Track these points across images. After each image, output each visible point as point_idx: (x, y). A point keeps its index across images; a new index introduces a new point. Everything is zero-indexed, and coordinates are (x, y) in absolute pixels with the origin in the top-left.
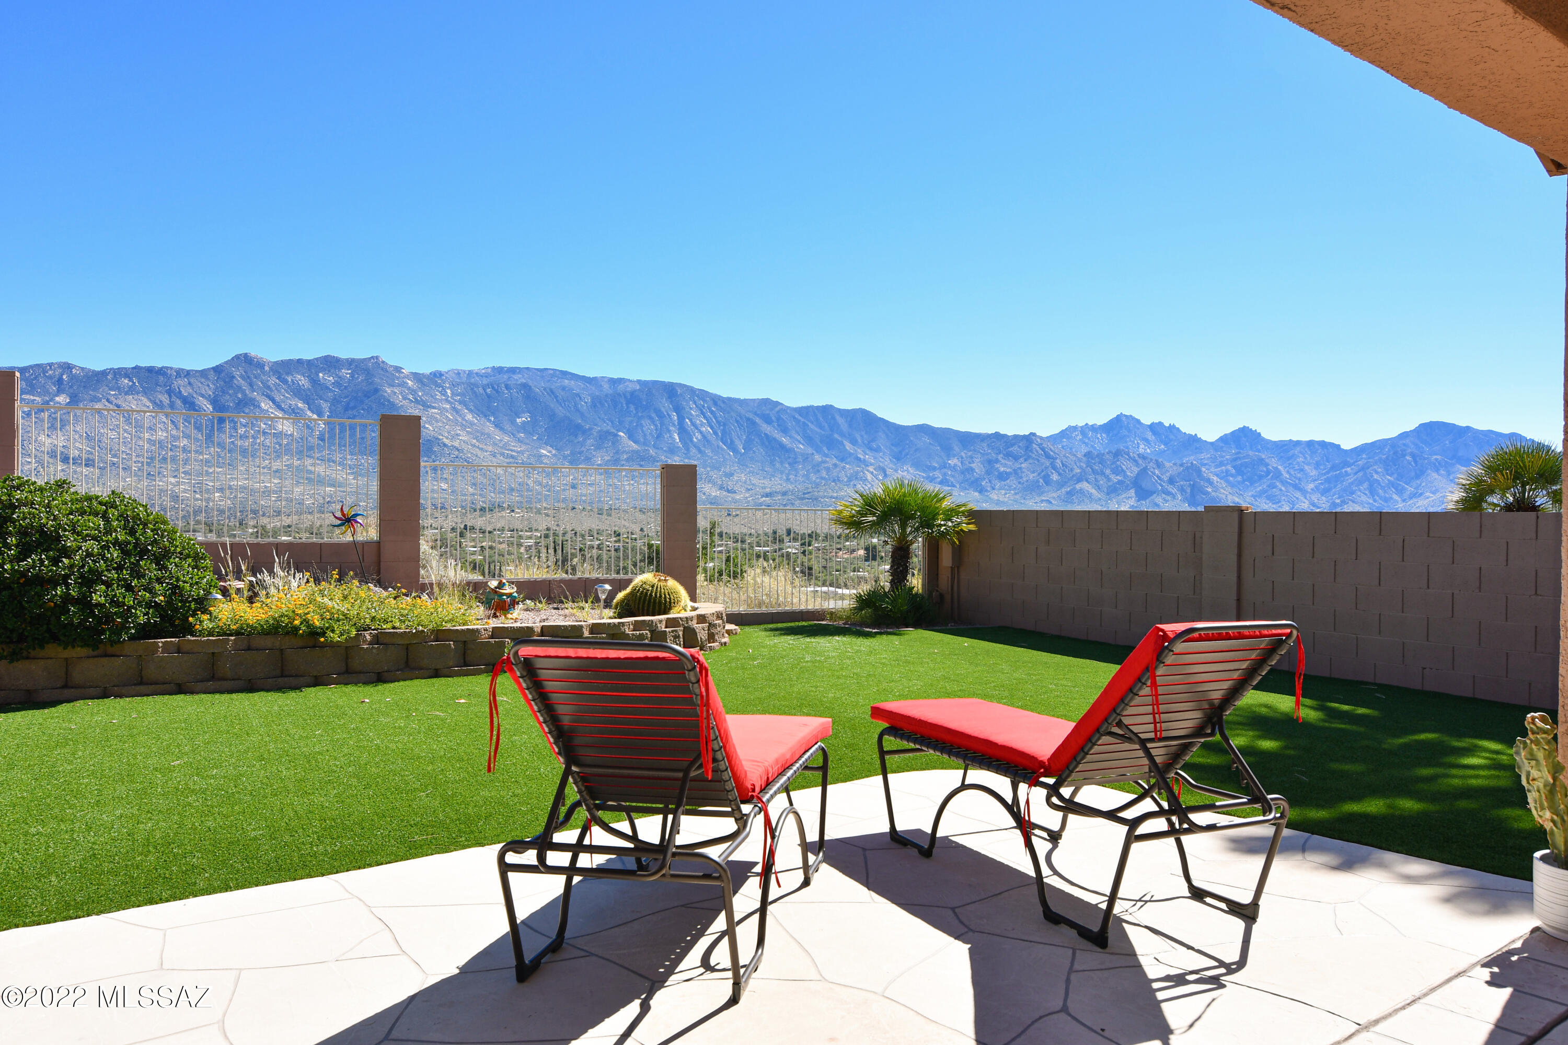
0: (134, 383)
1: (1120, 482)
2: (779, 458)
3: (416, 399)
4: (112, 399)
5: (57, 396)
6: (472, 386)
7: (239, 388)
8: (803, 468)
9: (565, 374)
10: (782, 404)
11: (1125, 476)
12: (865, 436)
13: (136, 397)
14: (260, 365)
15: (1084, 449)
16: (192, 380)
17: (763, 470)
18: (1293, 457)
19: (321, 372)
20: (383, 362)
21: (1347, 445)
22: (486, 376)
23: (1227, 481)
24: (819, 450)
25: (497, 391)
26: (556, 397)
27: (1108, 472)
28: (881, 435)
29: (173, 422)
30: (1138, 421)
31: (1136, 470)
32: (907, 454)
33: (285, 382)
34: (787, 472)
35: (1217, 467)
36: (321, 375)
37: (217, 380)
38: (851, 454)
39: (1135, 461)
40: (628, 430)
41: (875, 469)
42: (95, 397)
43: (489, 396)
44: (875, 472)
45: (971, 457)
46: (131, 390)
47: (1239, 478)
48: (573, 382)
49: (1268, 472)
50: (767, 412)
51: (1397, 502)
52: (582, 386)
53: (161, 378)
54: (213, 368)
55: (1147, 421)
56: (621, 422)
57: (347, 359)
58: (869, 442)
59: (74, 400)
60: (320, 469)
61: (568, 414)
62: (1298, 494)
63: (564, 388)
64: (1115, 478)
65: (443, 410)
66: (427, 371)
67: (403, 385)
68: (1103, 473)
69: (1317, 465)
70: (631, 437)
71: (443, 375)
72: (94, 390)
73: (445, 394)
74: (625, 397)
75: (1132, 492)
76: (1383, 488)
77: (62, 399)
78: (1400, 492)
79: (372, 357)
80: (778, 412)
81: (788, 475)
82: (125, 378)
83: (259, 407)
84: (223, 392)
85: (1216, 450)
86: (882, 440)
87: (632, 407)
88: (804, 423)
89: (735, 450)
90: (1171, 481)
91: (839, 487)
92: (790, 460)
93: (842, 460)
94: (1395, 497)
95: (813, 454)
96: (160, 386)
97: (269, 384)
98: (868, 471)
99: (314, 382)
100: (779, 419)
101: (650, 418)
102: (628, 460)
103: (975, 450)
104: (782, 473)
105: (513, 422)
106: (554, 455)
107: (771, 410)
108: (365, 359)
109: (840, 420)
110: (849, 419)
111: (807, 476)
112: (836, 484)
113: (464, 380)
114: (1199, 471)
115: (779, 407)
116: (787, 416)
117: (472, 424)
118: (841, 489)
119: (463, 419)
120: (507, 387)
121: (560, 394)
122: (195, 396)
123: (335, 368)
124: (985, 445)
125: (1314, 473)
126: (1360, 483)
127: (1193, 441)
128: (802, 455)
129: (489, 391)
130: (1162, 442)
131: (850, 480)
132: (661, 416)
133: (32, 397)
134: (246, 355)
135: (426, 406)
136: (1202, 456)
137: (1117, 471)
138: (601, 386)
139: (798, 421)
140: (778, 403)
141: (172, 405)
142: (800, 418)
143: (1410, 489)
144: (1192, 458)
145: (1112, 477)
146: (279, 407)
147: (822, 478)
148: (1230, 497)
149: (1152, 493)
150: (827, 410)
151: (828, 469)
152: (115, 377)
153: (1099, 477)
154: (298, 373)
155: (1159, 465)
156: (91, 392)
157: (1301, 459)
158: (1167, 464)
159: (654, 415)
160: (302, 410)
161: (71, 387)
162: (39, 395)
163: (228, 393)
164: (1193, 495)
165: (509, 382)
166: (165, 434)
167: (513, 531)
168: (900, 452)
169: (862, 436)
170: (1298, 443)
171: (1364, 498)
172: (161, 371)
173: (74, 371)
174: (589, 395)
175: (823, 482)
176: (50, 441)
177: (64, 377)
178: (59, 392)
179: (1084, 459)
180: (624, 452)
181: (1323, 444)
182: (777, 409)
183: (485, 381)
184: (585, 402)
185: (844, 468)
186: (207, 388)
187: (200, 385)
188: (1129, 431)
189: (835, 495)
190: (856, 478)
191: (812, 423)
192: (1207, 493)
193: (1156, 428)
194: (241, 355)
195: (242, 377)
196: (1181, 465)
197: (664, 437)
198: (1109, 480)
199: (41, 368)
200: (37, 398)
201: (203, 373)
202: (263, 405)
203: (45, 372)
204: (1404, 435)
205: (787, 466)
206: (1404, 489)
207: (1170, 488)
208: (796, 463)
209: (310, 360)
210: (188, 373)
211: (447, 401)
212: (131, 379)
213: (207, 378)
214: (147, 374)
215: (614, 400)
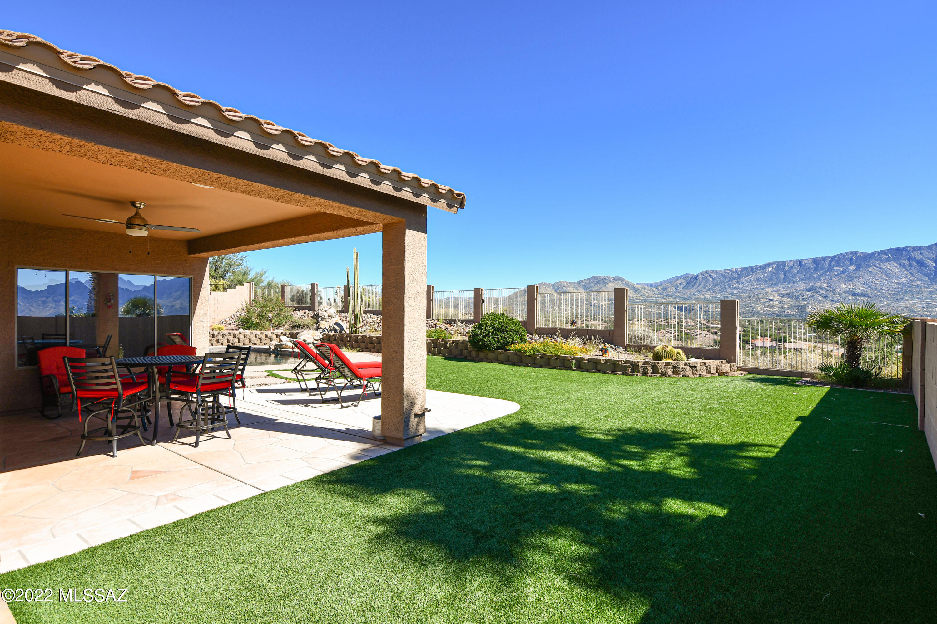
0: (889, 257)
4: (878, 265)
5: (850, 266)
13: (890, 263)
16: (922, 252)
29: (911, 273)
42: (868, 265)
46: (888, 260)
53: (904, 253)
59: (858, 267)
72: (868, 262)
77: (852, 267)
82: (884, 255)
96: (904, 256)
122: (924, 259)
133: (838, 268)
141: (910, 265)
152: (879, 255)
156: (866, 263)
161: (857, 262)
162: (841, 267)
166: (906, 280)
172: (904, 249)
173: (858, 254)
176: (846, 286)
177: (853, 258)
178: (851, 264)
186: (931, 254)
187: (927, 253)
199: (843, 255)
201: (929, 247)
203: (844, 256)
210: (920, 248)
212: (887, 255)
213: (932, 250)
214: (896, 252)
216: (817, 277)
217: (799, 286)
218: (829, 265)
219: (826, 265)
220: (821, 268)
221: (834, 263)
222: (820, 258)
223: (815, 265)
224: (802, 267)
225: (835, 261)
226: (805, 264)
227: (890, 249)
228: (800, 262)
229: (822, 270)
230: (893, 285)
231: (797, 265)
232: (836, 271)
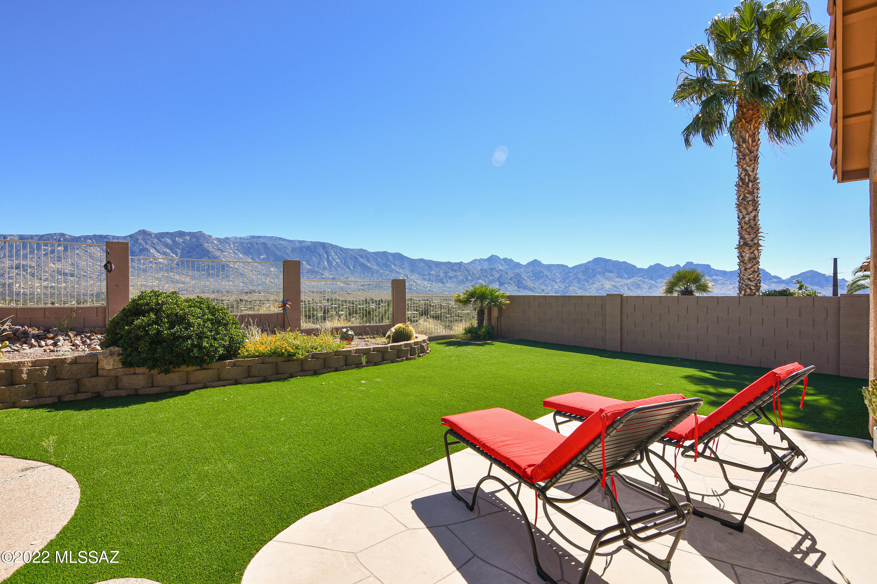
0: (93, 242)
1: (493, 280)
2: (367, 271)
3: (218, 249)
4: (84, 248)
6: (242, 244)
7: (141, 244)
8: (376, 275)
9: (280, 239)
11: (495, 277)
12: (399, 263)
13: (94, 247)
14: (150, 234)
15: (480, 268)
17: (360, 276)
18: (552, 270)
20: (204, 233)
21: (570, 266)
22: (248, 239)
23: (530, 279)
24: (382, 268)
25: (252, 246)
26: (277, 248)
27: (488, 276)
28: (406, 263)
30: (499, 257)
31: (498, 275)
32: (415, 270)
33: (161, 241)
35: (526, 274)
36: (177, 238)
38: (394, 270)
39: (498, 272)
40: (307, 261)
42: (76, 247)
43: (249, 247)
45: (439, 271)
46: (92, 245)
47: (534, 278)
48: (284, 242)
49: (544, 275)
50: (362, 254)
51: (587, 285)
52: (288, 243)
53: (105, 240)
54: (129, 236)
55: (502, 257)
56: (303, 258)
57: (188, 232)
58: (401, 265)
59: (66, 249)
60: (177, 277)
61: (282, 255)
62: (554, 283)
63: (280, 244)
64: (491, 278)
65: (229, 253)
66: (223, 237)
67: (213, 243)
68: (487, 276)
69: (560, 273)
70: (308, 264)
71: (229, 239)
72: (75, 244)
73: (230, 246)
74: (305, 248)
75: (497, 283)
76: (582, 281)
77: (60, 248)
78: (588, 282)
79: (199, 232)
80: (366, 254)
81: (370, 278)
82: (89, 240)
83: (150, 252)
84: (134, 245)
85: (526, 268)
86: (406, 265)
87: (308, 252)
88: (376, 258)
89: (349, 269)
90: (511, 279)
92: (371, 272)
93: (391, 272)
94: (586, 284)
95: (380, 270)
97: (154, 242)
99: (174, 241)
100: (366, 256)
101: (316, 256)
102: (307, 272)
103: (440, 268)
104: (368, 277)
105: (259, 258)
106: (277, 271)
109: (390, 257)
111: (378, 279)
113: (238, 241)
114: (520, 276)
115: (366, 252)
117: (242, 258)
119: (238, 256)
120: (257, 244)
121: (279, 246)
123: (183, 236)
124: (444, 266)
125: (559, 276)
126: (574, 279)
127: (518, 264)
128: (376, 270)
129: (249, 245)
130: (507, 265)
132: (319, 254)
134: (144, 230)
135: (222, 251)
136: (521, 270)
137: (492, 275)
139: (374, 257)
140: (366, 250)
143: (591, 281)
144: (518, 270)
145: (490, 277)
146: (158, 252)
148: (531, 285)
149: (504, 283)
150: (385, 253)
151: (385, 276)
152: (85, 239)
153: (485, 278)
154: (167, 238)
155: (507, 273)
156: (74, 246)
157: (555, 271)
158: (509, 273)
159: (317, 255)
160: (168, 253)
161: (65, 243)
164: (518, 284)
165: (257, 242)
167: (260, 301)
168: (413, 269)
170: (554, 265)
171: (576, 284)
173: (66, 237)
174: (290, 247)
177: (61, 239)
178: (59, 245)
179: (480, 271)
180: (305, 269)
181: (562, 265)
183: (247, 241)
184: (289, 250)
185: (392, 275)
188: (496, 261)
192: (523, 283)
193: (505, 260)
195: (142, 239)
196: (514, 273)
197: (321, 264)
198: (489, 279)
202: (151, 251)
203: (52, 237)
204: (589, 262)
205: (370, 274)
206: (589, 281)
207: (510, 282)
208: (373, 273)
209: (172, 233)
210: (118, 238)
211: (231, 249)
214: (99, 238)
215: (301, 249)
217: (4, 262)
218: (37, 244)
219: (34, 243)
220: (28, 246)
221: (42, 242)
222: (27, 235)
223: (21, 242)
224: (7, 243)
225: (44, 240)
226: (10, 240)
227: (94, 235)
228: (4, 237)
230: (97, 267)
232: (44, 251)
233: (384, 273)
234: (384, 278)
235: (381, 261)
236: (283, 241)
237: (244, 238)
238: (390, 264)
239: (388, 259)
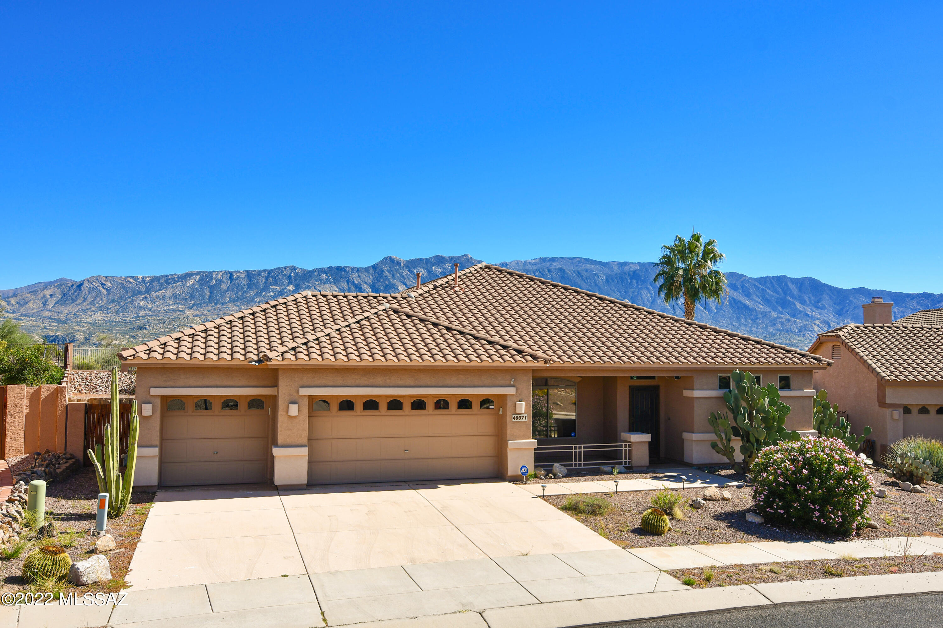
0: (329, 277)
2: (744, 315)
4: (317, 287)
5: (288, 286)
7: (387, 277)
8: (763, 323)
9: (587, 260)
10: (745, 276)
12: (812, 298)
13: (330, 285)
14: (398, 263)
16: (360, 274)
17: (731, 324)
19: (433, 266)
20: (471, 258)
22: (536, 264)
24: (775, 309)
26: (582, 276)
28: (826, 297)
32: (847, 311)
33: (412, 272)
34: (750, 325)
36: (433, 268)
37: (374, 274)
38: (801, 312)
40: (632, 297)
41: (821, 323)
42: (308, 286)
44: (820, 325)
45: (902, 312)
46: (327, 281)
48: (593, 266)
50: (734, 282)
52: (600, 268)
53: (343, 273)
54: (372, 266)
56: (626, 292)
57: (449, 257)
58: (815, 302)
59: (297, 288)
63: (587, 270)
71: (508, 265)
72: (308, 282)
74: (629, 275)
77: (291, 288)
79: (464, 255)
80: (742, 282)
81: (751, 327)
82: (324, 274)
84: (377, 280)
86: (826, 301)
87: (634, 281)
88: (763, 289)
89: (710, 311)
91: (791, 337)
92: (753, 317)
93: (794, 316)
95: (770, 312)
96: (343, 278)
97: (404, 274)
98: (815, 324)
99: (430, 272)
100: (743, 286)
101: (647, 288)
103: (905, 307)
104: (746, 326)
107: (737, 280)
108: (460, 257)
109: (792, 286)
110: (799, 285)
111: (766, 328)
112: (789, 334)
115: (743, 278)
116: (749, 285)
118: (793, 338)
121: (585, 274)
122: (361, 283)
123: (442, 263)
124: (914, 302)
128: (762, 313)
131: (800, 331)
133: (275, 287)
134: (390, 257)
138: (612, 267)
139: (758, 288)
140: (742, 275)
141: (349, 290)
142: (760, 286)
147: (778, 330)
150: (781, 279)
151: (782, 323)
152: (318, 274)
154: (420, 267)
156: (306, 283)
161: (295, 280)
163: (380, 281)
165: (551, 268)
168: (842, 309)
169: (809, 298)
172: (343, 269)
173: (297, 271)
174: (604, 274)
175: (779, 333)
177: (292, 274)
178: (290, 283)
182: (742, 280)
183: (535, 268)
184: (602, 280)
185: (795, 321)
186: (368, 278)
187: (365, 277)
189: (788, 342)
190: (805, 329)
191: (769, 289)
194: (388, 257)
195: (388, 271)
197: (657, 302)
199: (280, 270)
200: (278, 288)
201: (367, 270)
202: (400, 288)
203: (282, 272)
205: (750, 321)
208: (757, 318)
209: (427, 259)
210: (358, 270)
212: (327, 275)
213: (368, 272)
214: (336, 271)
215: (621, 277)
216: (250, 297)
217: (229, 308)
218: (266, 282)
219: (261, 281)
220: (256, 285)
221: (271, 280)
222: (254, 271)
223: (248, 281)
224: (233, 283)
225: (272, 277)
226: (237, 278)
227: (330, 267)
228: (231, 274)
229: (257, 288)
231: (227, 280)
232: (273, 291)
233: (778, 318)
234: (779, 326)
235: (774, 294)
236: (592, 264)
237: (529, 263)
238: (792, 300)
239: (787, 290)
